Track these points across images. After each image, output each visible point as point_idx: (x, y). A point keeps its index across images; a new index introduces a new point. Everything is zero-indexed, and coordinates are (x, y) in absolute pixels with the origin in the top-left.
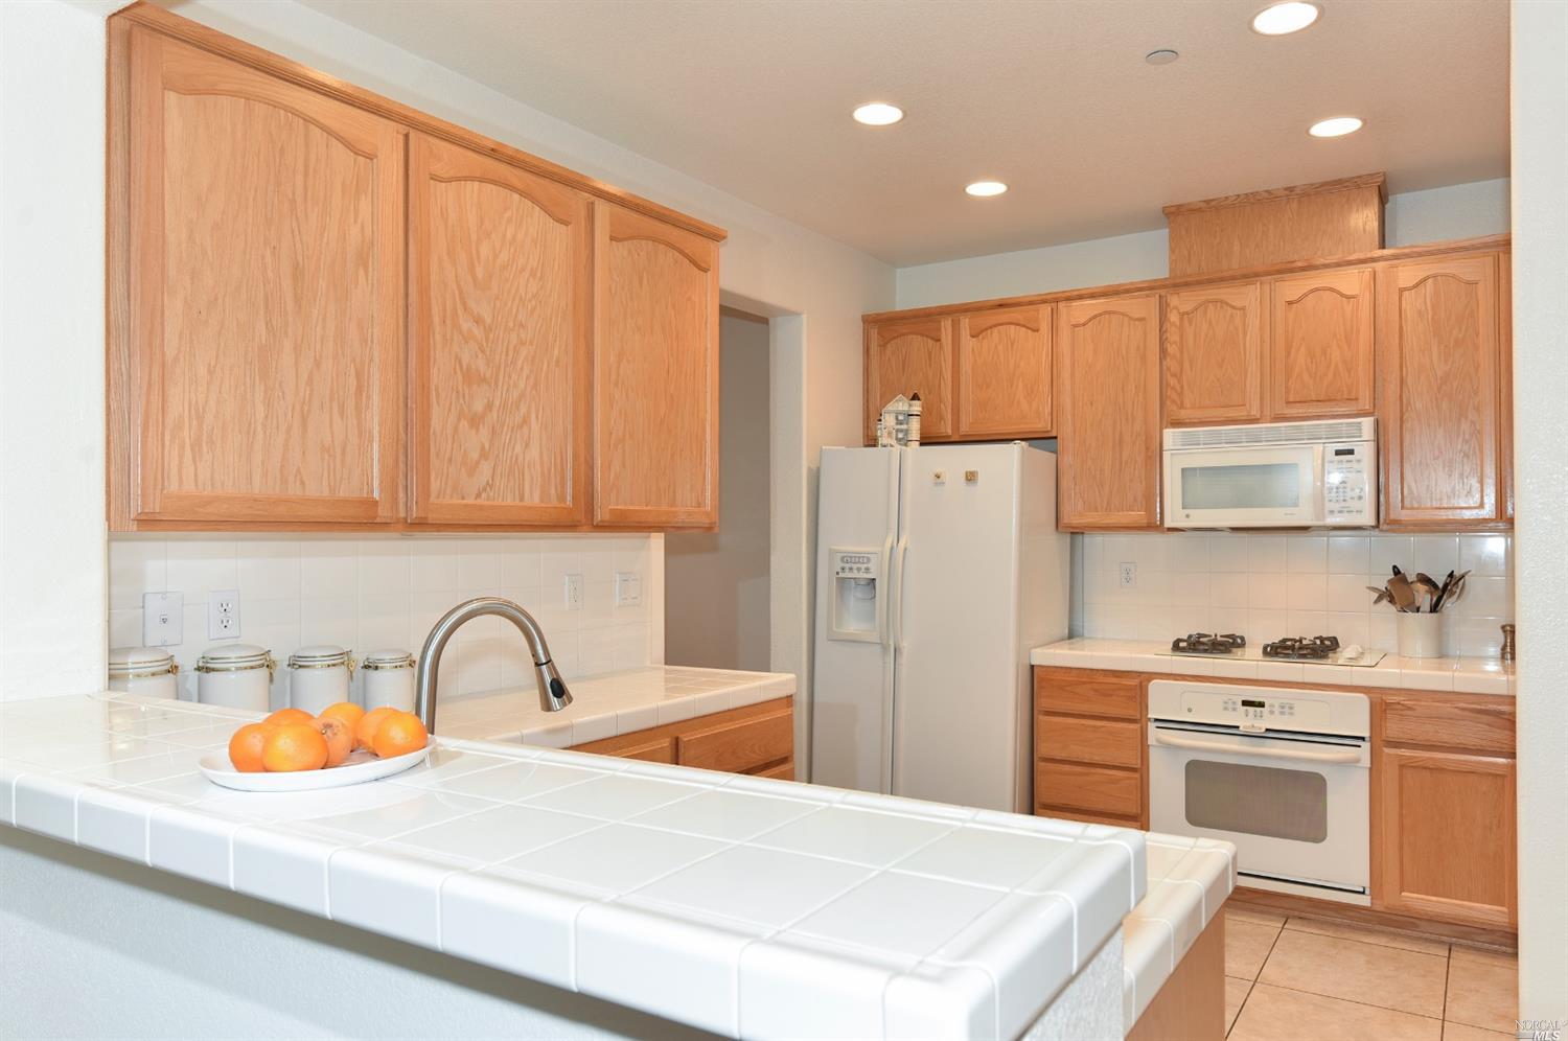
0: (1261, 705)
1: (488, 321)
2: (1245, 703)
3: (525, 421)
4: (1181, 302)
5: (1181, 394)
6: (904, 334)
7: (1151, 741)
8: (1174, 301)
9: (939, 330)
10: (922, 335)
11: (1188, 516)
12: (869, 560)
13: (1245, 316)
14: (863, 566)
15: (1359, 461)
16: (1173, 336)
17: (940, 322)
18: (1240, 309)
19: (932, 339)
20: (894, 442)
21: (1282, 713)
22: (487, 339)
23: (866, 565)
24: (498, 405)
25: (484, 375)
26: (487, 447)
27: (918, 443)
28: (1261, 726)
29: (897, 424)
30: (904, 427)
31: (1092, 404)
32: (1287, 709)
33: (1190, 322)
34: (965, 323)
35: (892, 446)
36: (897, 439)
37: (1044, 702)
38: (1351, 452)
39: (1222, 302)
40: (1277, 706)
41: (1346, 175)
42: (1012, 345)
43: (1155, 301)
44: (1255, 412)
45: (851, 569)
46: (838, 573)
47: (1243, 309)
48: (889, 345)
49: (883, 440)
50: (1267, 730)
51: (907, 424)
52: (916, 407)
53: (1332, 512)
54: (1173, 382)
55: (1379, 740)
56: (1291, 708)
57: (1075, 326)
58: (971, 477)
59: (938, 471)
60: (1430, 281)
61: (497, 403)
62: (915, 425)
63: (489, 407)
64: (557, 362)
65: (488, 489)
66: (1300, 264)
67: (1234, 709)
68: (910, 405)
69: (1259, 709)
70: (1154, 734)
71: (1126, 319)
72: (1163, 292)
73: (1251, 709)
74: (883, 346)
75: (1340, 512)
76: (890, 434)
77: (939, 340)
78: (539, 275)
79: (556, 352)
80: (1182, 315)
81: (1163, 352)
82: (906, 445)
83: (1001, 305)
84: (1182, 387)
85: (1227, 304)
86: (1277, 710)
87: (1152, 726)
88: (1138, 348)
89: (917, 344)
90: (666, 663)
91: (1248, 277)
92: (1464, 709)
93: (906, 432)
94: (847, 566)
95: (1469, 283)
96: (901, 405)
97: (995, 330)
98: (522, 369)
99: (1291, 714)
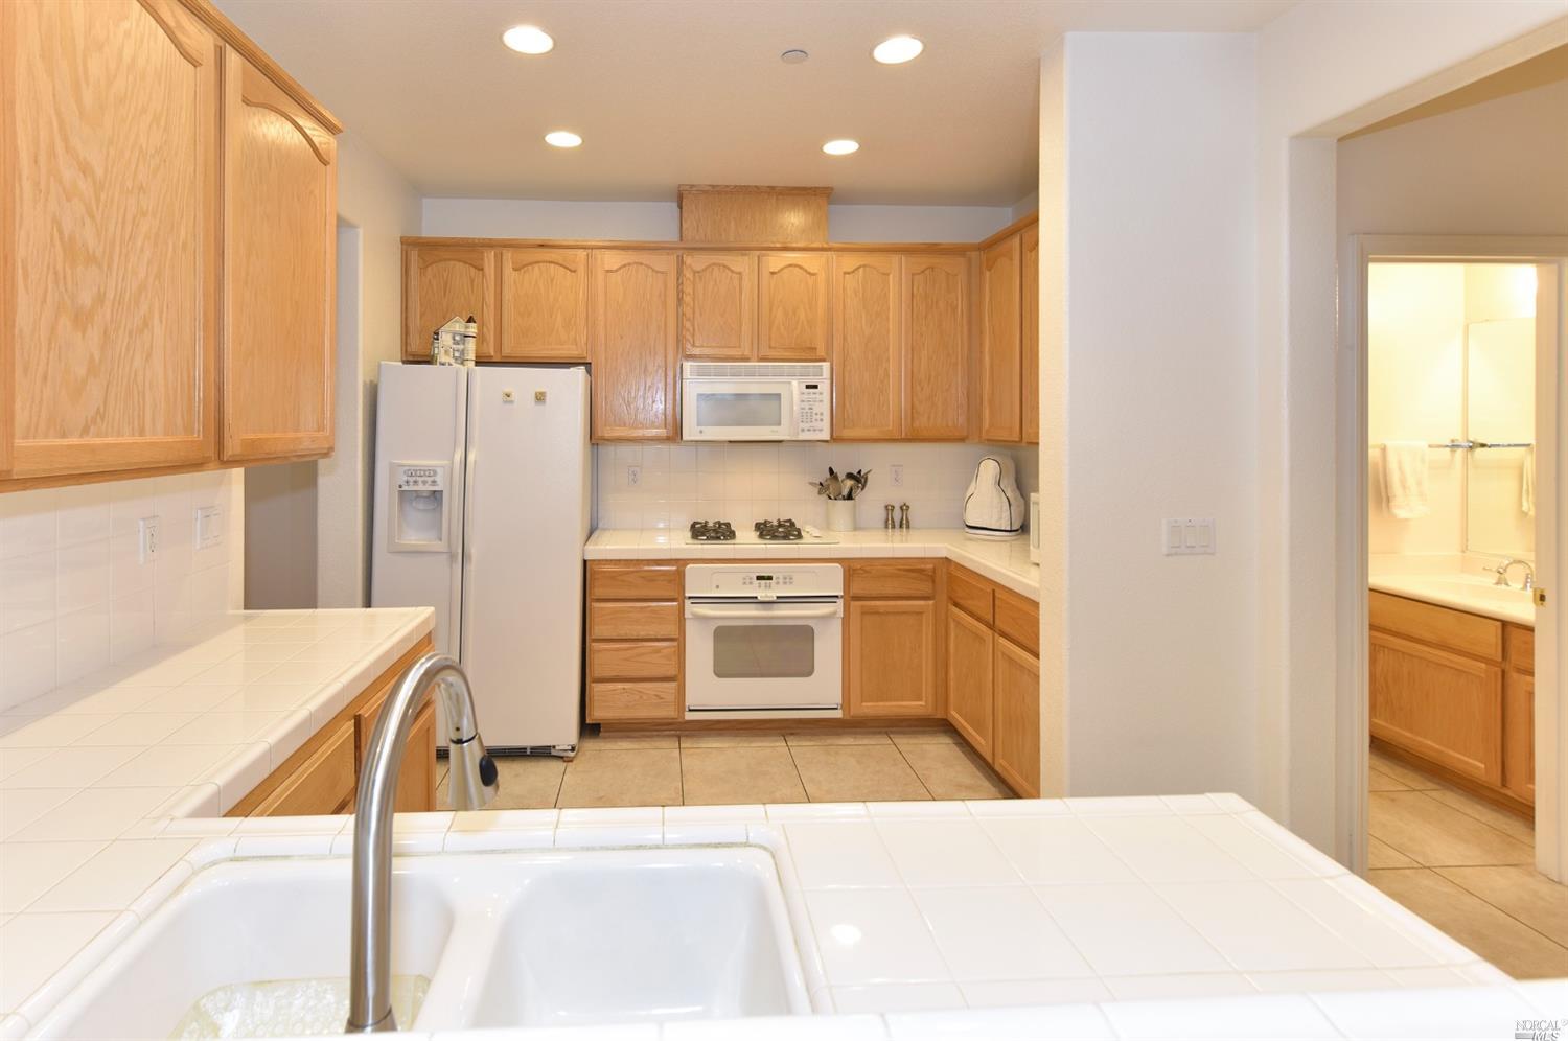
0: (770, 578)
1: (99, 172)
2: (759, 578)
3: (146, 324)
4: (696, 262)
5: (693, 336)
6: (445, 260)
7: (687, 614)
8: (688, 260)
9: (482, 259)
10: (466, 263)
11: (701, 432)
12: (435, 473)
13: (741, 279)
14: (430, 479)
15: (821, 394)
16: (688, 289)
17: (482, 253)
18: (737, 273)
19: (475, 267)
20: (452, 361)
21: (785, 583)
22: (98, 200)
23: (432, 479)
24: (112, 297)
25: (94, 252)
26: (97, 358)
27: (473, 362)
28: (772, 594)
29: (454, 344)
30: (461, 347)
31: (622, 337)
32: (789, 580)
33: (701, 278)
34: (508, 255)
35: (450, 364)
36: (456, 359)
37: (597, 591)
38: (816, 387)
39: (725, 266)
40: (781, 577)
41: (809, 185)
42: (552, 280)
43: (673, 258)
44: (747, 353)
45: (415, 482)
46: (400, 487)
47: (740, 273)
48: (429, 268)
49: (442, 358)
50: (778, 597)
51: (464, 344)
52: (473, 329)
53: (803, 430)
54: (688, 325)
55: (850, 597)
56: (791, 579)
57: (608, 271)
58: (540, 398)
59: (507, 390)
60: (861, 270)
61: (110, 295)
62: (471, 345)
63: (100, 299)
64: (184, 245)
65: (99, 420)
66: (778, 245)
67: (751, 583)
68: (467, 327)
69: (768, 582)
70: (691, 609)
71: (650, 270)
72: (680, 252)
73: (763, 582)
74: (423, 269)
75: (809, 430)
76: (446, 352)
77: (482, 269)
78: (163, 124)
79: (183, 233)
80: (695, 272)
81: (680, 300)
82: (462, 363)
83: (542, 246)
84: (694, 330)
85: (729, 269)
86: (781, 581)
87: (688, 602)
88: (660, 295)
89: (459, 272)
90: (246, 607)
91: (744, 250)
92: (899, 569)
93: (463, 352)
94: (411, 479)
95: (884, 274)
96: (458, 326)
97: (536, 267)
98: (142, 250)
99: (791, 583)
